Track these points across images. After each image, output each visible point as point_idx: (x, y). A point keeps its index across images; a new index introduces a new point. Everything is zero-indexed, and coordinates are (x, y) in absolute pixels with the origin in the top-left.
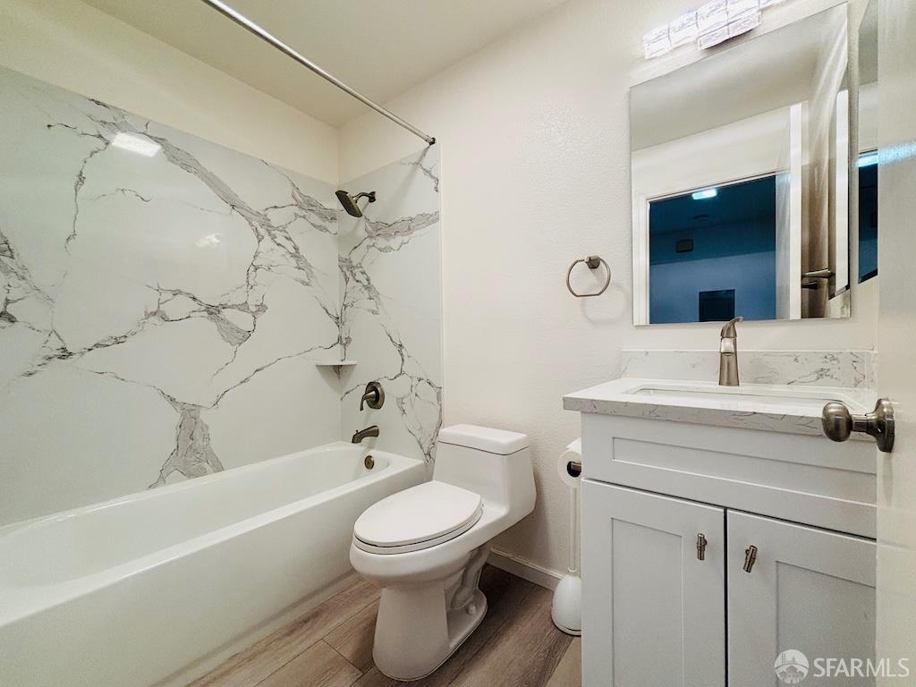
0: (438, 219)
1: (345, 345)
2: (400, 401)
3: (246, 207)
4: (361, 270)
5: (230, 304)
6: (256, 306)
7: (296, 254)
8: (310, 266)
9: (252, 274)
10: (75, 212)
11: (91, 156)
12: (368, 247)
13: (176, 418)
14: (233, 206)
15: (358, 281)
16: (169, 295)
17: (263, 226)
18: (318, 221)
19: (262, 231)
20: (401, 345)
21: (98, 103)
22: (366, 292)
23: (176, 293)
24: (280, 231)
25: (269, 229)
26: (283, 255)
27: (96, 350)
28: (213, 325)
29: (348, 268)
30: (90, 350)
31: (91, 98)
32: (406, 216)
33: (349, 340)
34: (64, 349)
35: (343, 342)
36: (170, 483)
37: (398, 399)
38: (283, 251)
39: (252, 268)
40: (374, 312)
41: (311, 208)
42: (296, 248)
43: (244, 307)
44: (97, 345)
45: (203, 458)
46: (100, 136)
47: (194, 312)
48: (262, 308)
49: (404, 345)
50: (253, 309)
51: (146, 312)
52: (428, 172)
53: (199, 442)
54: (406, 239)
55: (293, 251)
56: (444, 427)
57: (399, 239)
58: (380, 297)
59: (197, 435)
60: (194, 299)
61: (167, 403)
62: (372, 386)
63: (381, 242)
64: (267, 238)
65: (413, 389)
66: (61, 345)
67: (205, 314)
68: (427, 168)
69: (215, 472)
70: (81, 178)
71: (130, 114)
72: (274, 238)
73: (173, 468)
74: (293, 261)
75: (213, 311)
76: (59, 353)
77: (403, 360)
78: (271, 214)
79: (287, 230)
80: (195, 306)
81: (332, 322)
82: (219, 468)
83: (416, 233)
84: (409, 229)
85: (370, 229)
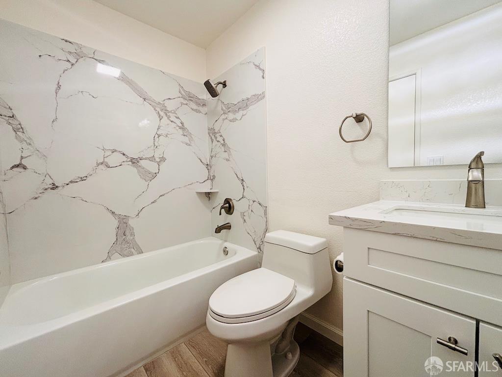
0: (264, 96)
1: (212, 180)
2: (243, 214)
3: (152, 99)
4: (220, 134)
5: (144, 157)
6: (159, 158)
7: (182, 127)
8: (191, 134)
9: (157, 139)
10: (56, 106)
11: (64, 73)
12: (224, 120)
13: (115, 223)
14: (144, 99)
15: (218, 141)
16: (109, 153)
17: (162, 111)
18: (195, 107)
19: (162, 114)
20: (242, 180)
21: (66, 41)
22: (223, 148)
23: (114, 151)
24: (173, 113)
25: (166, 112)
26: (175, 128)
27: (71, 185)
28: (135, 170)
29: (213, 133)
30: (67, 184)
31: (62, 38)
32: (244, 97)
33: (214, 177)
34: (54, 184)
35: (212, 178)
36: (113, 260)
37: (241, 213)
38: (173, 125)
39: (157, 136)
40: (227, 160)
41: (191, 99)
42: (182, 123)
43: (152, 159)
44: (71, 182)
45: (131, 245)
46: (68, 61)
47: (123, 162)
48: (163, 159)
49: (244, 180)
50: (158, 160)
51: (97, 163)
52: (257, 67)
53: (129, 237)
54: (245, 112)
55: (180, 125)
56: (269, 232)
57: (241, 112)
58: (231, 150)
59: (127, 233)
60: (124, 154)
61: (110, 215)
62: (227, 201)
63: (231, 116)
64: (165, 118)
65: (250, 207)
66: (51, 182)
67: (130, 163)
68: (258, 64)
69: (138, 254)
70: (59, 87)
71: (84, 47)
72: (169, 117)
73: (114, 252)
74: (181, 131)
75: (134, 161)
76: (51, 186)
77: (244, 188)
78: (167, 103)
79: (176, 112)
80: (125, 159)
81: (204, 167)
82: (141, 252)
83: (250, 108)
84: (247, 105)
85: (224, 108)
